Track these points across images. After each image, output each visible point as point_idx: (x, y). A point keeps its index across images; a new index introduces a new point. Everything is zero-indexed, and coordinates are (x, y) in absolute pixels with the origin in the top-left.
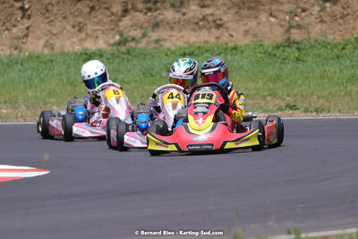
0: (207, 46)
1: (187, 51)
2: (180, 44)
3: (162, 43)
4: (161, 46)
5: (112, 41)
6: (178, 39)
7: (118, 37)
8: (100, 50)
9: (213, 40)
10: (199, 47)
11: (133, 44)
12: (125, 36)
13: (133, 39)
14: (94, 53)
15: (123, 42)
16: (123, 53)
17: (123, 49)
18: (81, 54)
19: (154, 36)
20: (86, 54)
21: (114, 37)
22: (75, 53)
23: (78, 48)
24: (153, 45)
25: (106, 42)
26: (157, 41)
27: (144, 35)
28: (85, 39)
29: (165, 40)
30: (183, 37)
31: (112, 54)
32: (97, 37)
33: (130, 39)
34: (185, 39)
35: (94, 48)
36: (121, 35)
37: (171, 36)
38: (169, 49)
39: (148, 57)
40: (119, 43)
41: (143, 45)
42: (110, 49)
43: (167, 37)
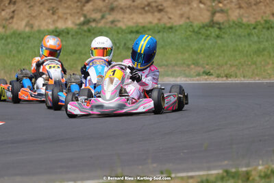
0: (149, 26)
1: (134, 29)
2: (130, 24)
3: (116, 23)
4: (116, 26)
5: (78, 22)
6: (129, 21)
7: (82, 19)
8: (67, 29)
9: (155, 21)
10: (143, 27)
11: (93, 25)
12: (88, 17)
13: (94, 20)
14: (63, 31)
15: (87, 22)
16: (85, 31)
17: (85, 28)
18: (53, 32)
19: (110, 18)
20: (56, 32)
21: (79, 19)
22: (48, 31)
23: (51, 27)
24: (108, 26)
25: (73, 23)
26: (113, 22)
27: (103, 17)
28: (57, 20)
29: (119, 21)
30: (132, 19)
31: (77, 32)
32: (66, 19)
33: (91, 20)
34: (134, 21)
35: (64, 27)
36: (85, 17)
37: (123, 18)
38: (120, 28)
40: (84, 23)
41: (101, 24)
42: (76, 28)
43: (120, 19)
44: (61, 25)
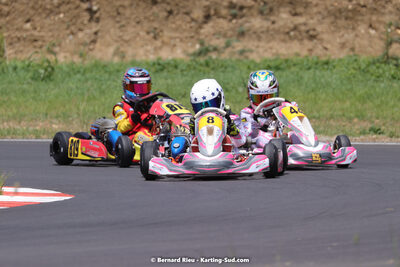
0: (295, 59)
1: (272, 64)
2: (268, 55)
3: (248, 54)
4: (247, 58)
5: (191, 51)
6: (266, 51)
7: (198, 46)
8: (175, 60)
9: (305, 53)
10: (287, 61)
11: (214, 56)
12: (206, 45)
13: (215, 49)
14: (168, 64)
15: (204, 52)
16: (201, 65)
17: (202, 60)
18: (154, 64)
19: (239, 46)
20: (159, 64)
21: (193, 46)
22: (147, 63)
23: (152, 58)
24: (237, 56)
25: (184, 52)
26: (242, 52)
27: (228, 45)
28: (160, 48)
29: (251, 51)
30: (271, 48)
31: (189, 66)
32: (175, 46)
33: (211, 48)
34: (274, 51)
35: (170, 58)
36: (202, 44)
37: (258, 47)
38: (253, 61)
39: (229, 69)
40: (200, 53)
41: (225, 56)
42: (188, 60)
43: (253, 48)
44: (166, 55)
